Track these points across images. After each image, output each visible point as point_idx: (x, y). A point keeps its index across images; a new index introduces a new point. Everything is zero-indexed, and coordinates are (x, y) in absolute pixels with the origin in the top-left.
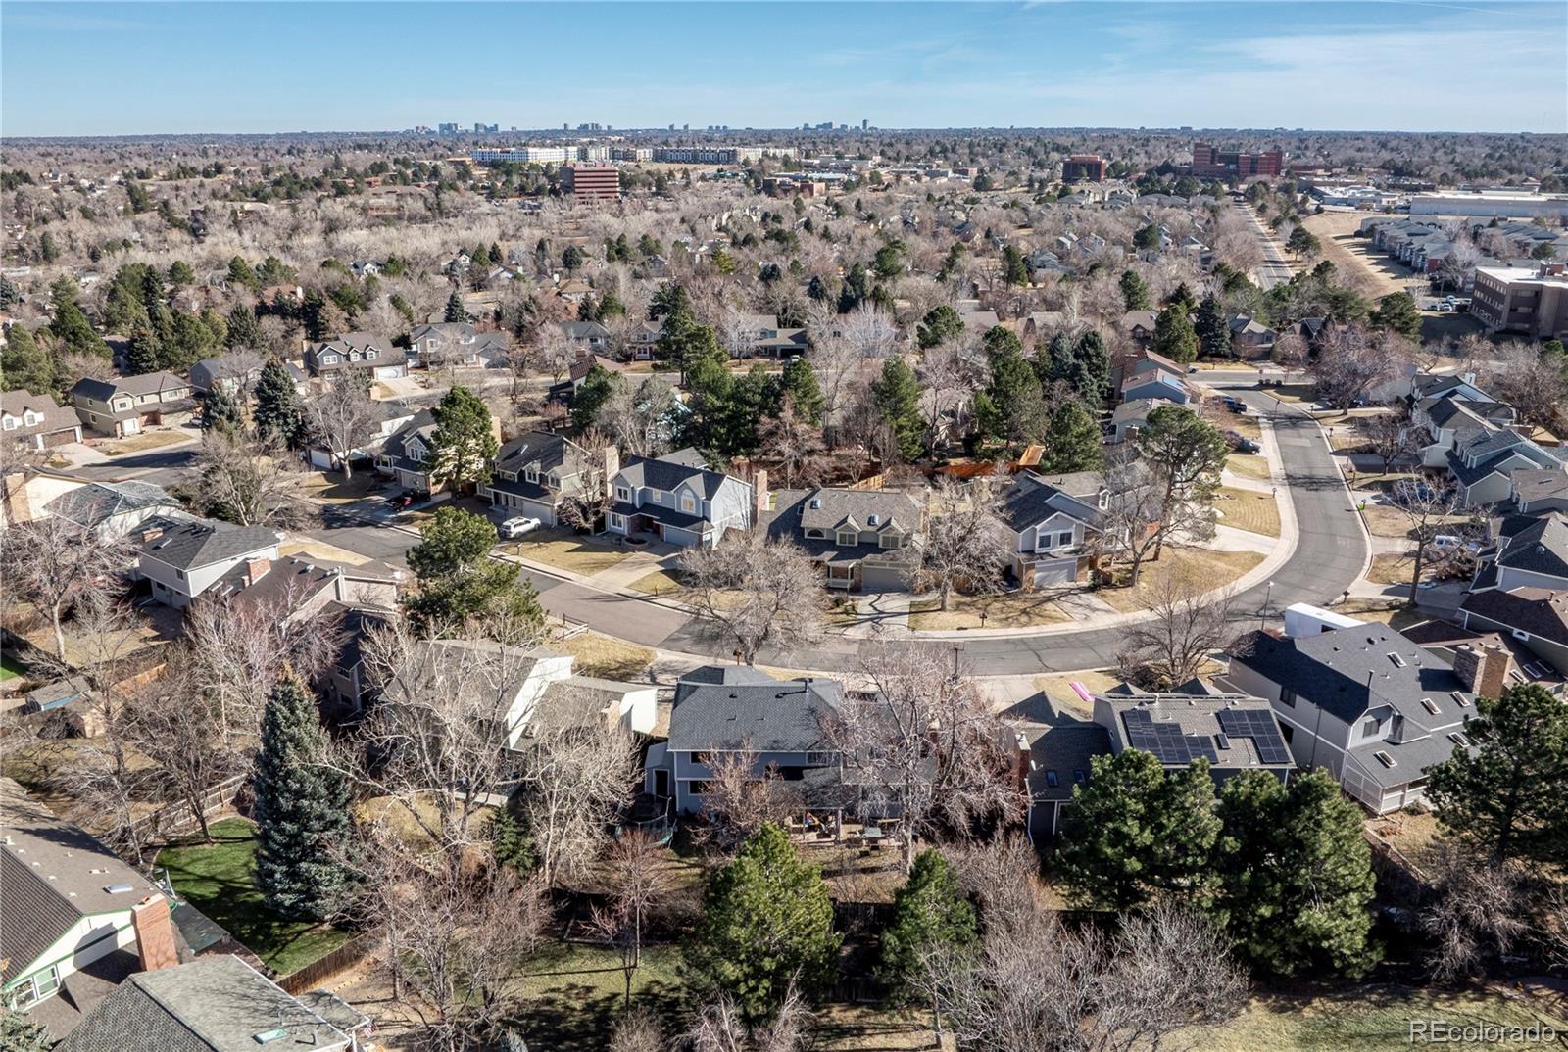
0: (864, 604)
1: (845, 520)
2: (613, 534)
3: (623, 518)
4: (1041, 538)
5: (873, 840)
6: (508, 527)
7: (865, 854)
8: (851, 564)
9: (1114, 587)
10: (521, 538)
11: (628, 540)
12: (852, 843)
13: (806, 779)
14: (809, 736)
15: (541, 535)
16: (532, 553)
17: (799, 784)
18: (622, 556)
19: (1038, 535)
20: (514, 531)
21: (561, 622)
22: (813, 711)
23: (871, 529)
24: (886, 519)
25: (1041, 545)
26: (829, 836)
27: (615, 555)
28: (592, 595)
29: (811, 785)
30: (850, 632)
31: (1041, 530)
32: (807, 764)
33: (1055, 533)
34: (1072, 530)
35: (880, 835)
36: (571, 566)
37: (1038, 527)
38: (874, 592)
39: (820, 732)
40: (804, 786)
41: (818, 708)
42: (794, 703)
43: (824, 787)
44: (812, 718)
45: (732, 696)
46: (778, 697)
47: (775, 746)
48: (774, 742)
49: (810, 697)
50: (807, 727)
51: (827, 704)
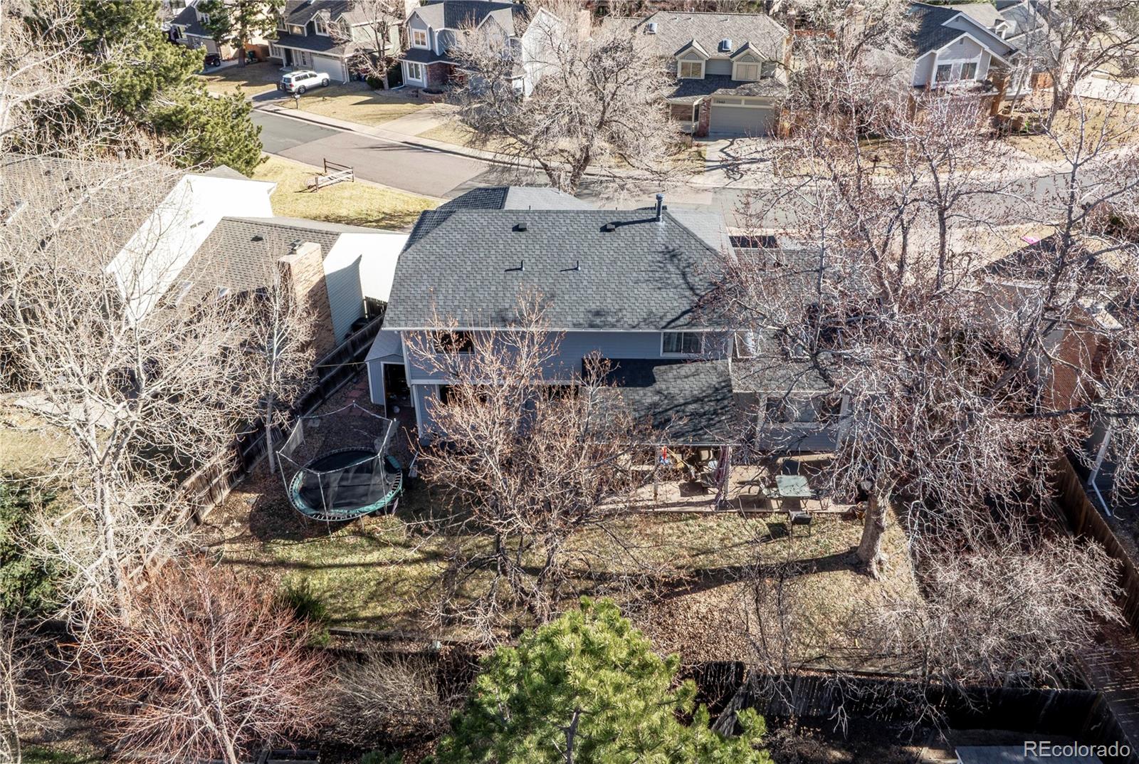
0: (713, 150)
1: (690, 45)
2: (411, 87)
3: (422, 66)
4: (941, 68)
5: (792, 503)
6: (289, 80)
7: (778, 531)
8: (697, 101)
9: (1024, 134)
10: (305, 92)
11: (426, 91)
12: (752, 505)
13: (659, 385)
14: (671, 302)
15: (329, 89)
16: (313, 107)
17: (646, 396)
18: (416, 107)
19: (937, 63)
20: (296, 85)
21: (321, 170)
22: (672, 255)
23: (722, 55)
24: (741, 44)
25: (940, 77)
26: (703, 490)
27: (408, 107)
28: (372, 144)
29: (670, 397)
30: (699, 181)
31: (941, 58)
32: (662, 355)
33: (958, 62)
34: (977, 59)
35: (807, 492)
36: (355, 117)
37: (939, 52)
38: (725, 138)
39: (688, 293)
40: (656, 398)
41: (682, 250)
42: (637, 239)
43: (696, 400)
44: (671, 268)
45: (517, 229)
46: (604, 229)
47: (598, 321)
48: (598, 314)
49: (668, 229)
50: (664, 284)
51: (701, 242)
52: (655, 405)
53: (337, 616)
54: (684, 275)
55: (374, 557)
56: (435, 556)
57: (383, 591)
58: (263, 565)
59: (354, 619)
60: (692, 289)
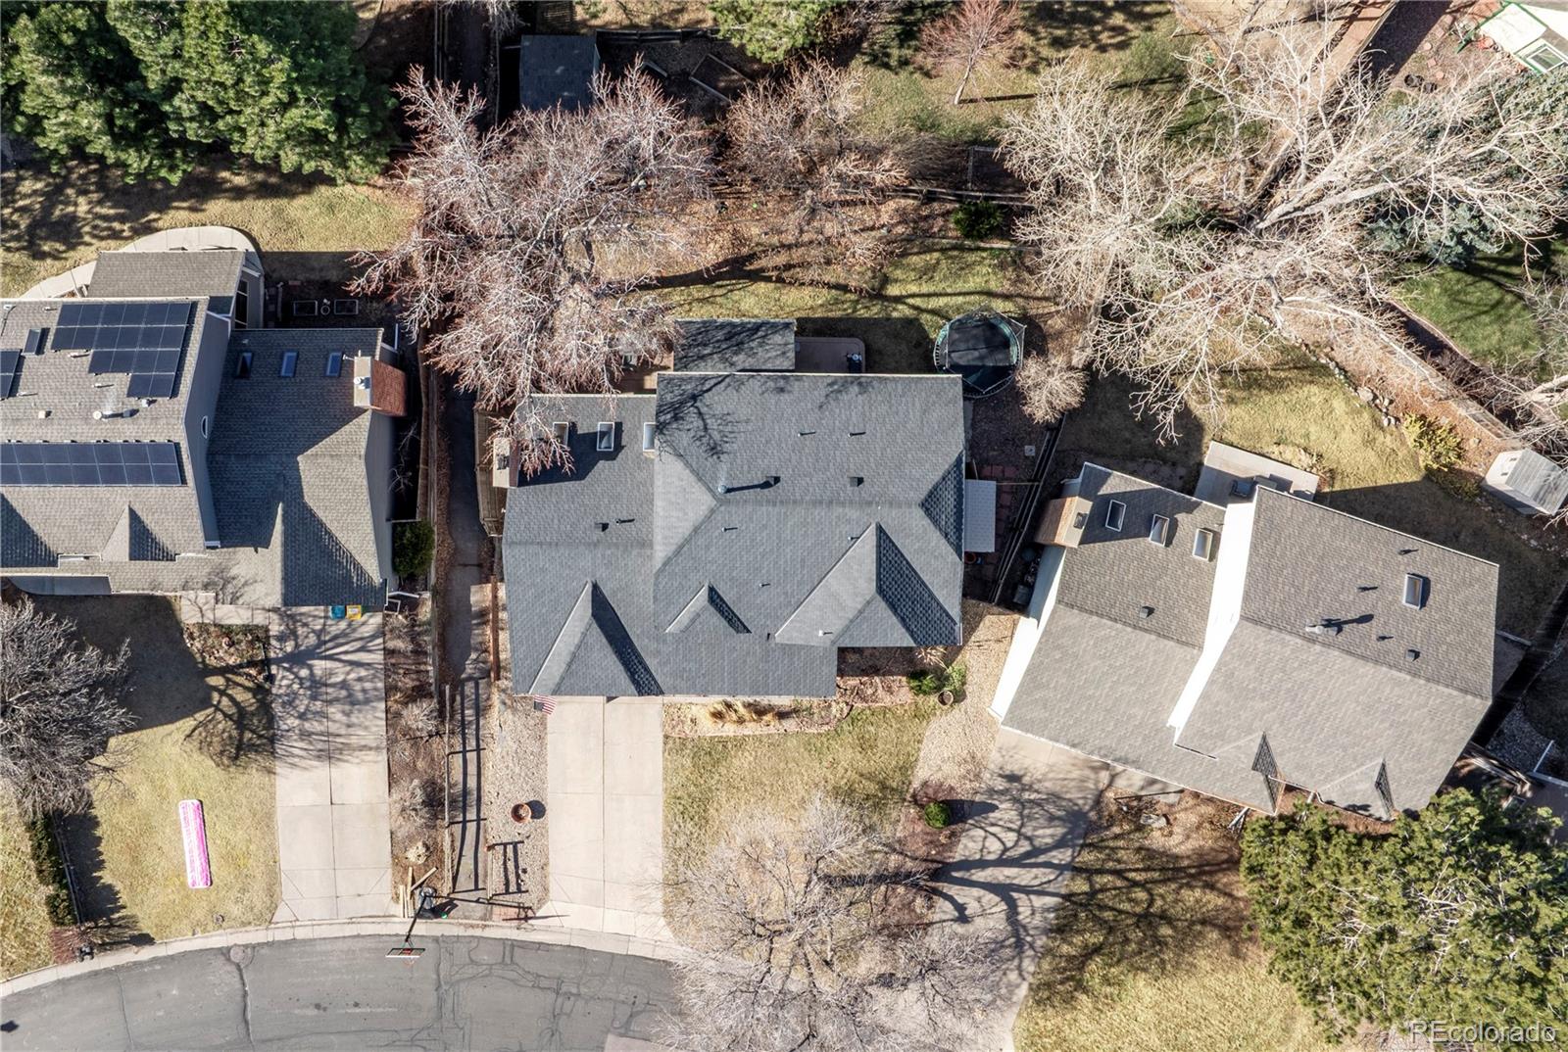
14: (720, 401)
22: (714, 450)
39: (704, 410)
40: (735, 359)
41: (705, 455)
42: (746, 467)
43: (702, 358)
44: (717, 436)
45: (860, 481)
46: (777, 480)
47: (782, 383)
48: (782, 390)
49: (715, 479)
50: (724, 419)
51: (687, 464)
52: (736, 353)
53: (956, 253)
54: (706, 429)
55: (942, 302)
56: (899, 299)
57: (927, 272)
58: (1019, 295)
59: (943, 250)
60: (700, 414)
